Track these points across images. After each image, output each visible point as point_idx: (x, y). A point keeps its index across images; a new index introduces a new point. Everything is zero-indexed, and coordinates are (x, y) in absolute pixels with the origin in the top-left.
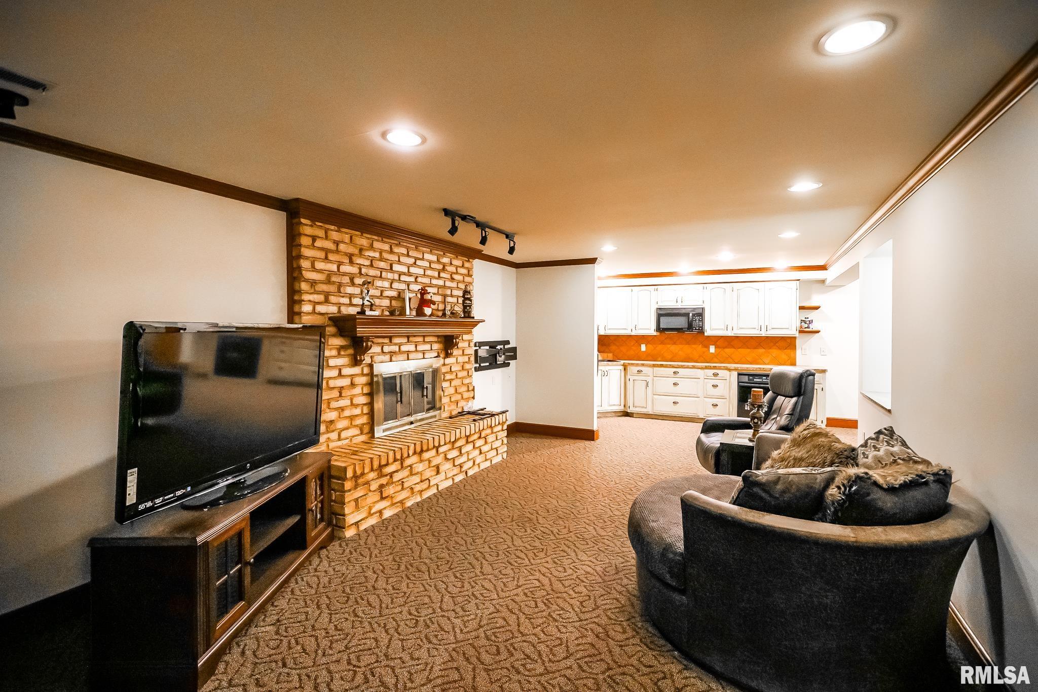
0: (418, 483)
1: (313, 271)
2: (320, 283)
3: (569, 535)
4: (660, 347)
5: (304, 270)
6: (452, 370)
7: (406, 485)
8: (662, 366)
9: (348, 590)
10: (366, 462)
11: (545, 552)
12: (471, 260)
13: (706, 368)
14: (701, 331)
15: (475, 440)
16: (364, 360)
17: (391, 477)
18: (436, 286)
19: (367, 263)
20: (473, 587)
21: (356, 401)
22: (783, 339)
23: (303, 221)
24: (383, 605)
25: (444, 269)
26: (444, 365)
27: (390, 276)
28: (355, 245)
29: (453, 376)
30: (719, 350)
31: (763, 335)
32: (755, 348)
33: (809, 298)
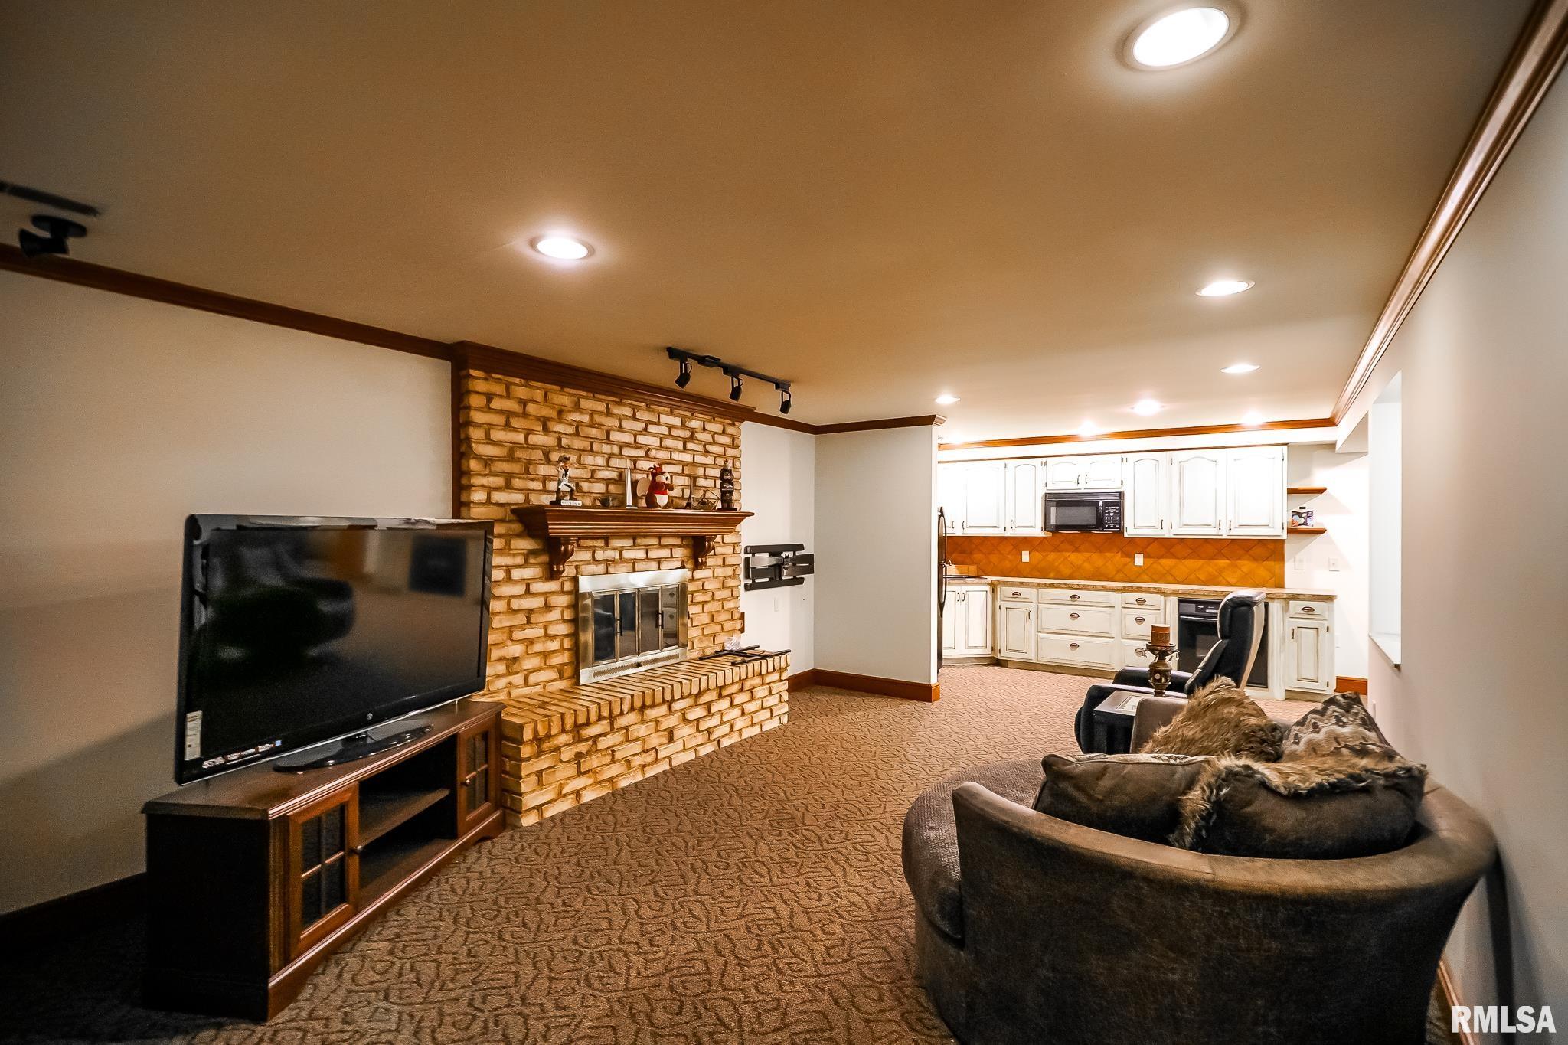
0: (637, 754)
1: (487, 443)
2: (499, 460)
3: (843, 845)
4: (1052, 556)
5: (475, 443)
6: (706, 588)
7: (618, 756)
8: (1051, 586)
9: (501, 901)
10: (554, 719)
11: (798, 867)
12: (737, 423)
13: (1125, 590)
14: (1120, 530)
15: (733, 694)
16: (564, 570)
17: (595, 742)
18: (679, 462)
19: (570, 430)
20: (675, 911)
21: (552, 631)
22: (1261, 542)
23: (473, 372)
24: (543, 927)
25: (692, 438)
26: (693, 580)
27: (606, 448)
28: (552, 406)
29: (707, 597)
30: (1150, 561)
31: (1224, 537)
32: (1212, 558)
33: (1308, 474)
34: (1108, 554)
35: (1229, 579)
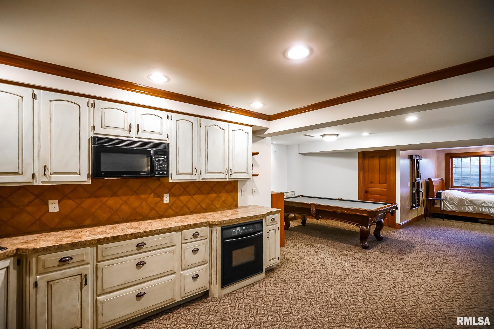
8: (115, 239)
30: (174, 199)
34: (143, 196)
35: (216, 206)
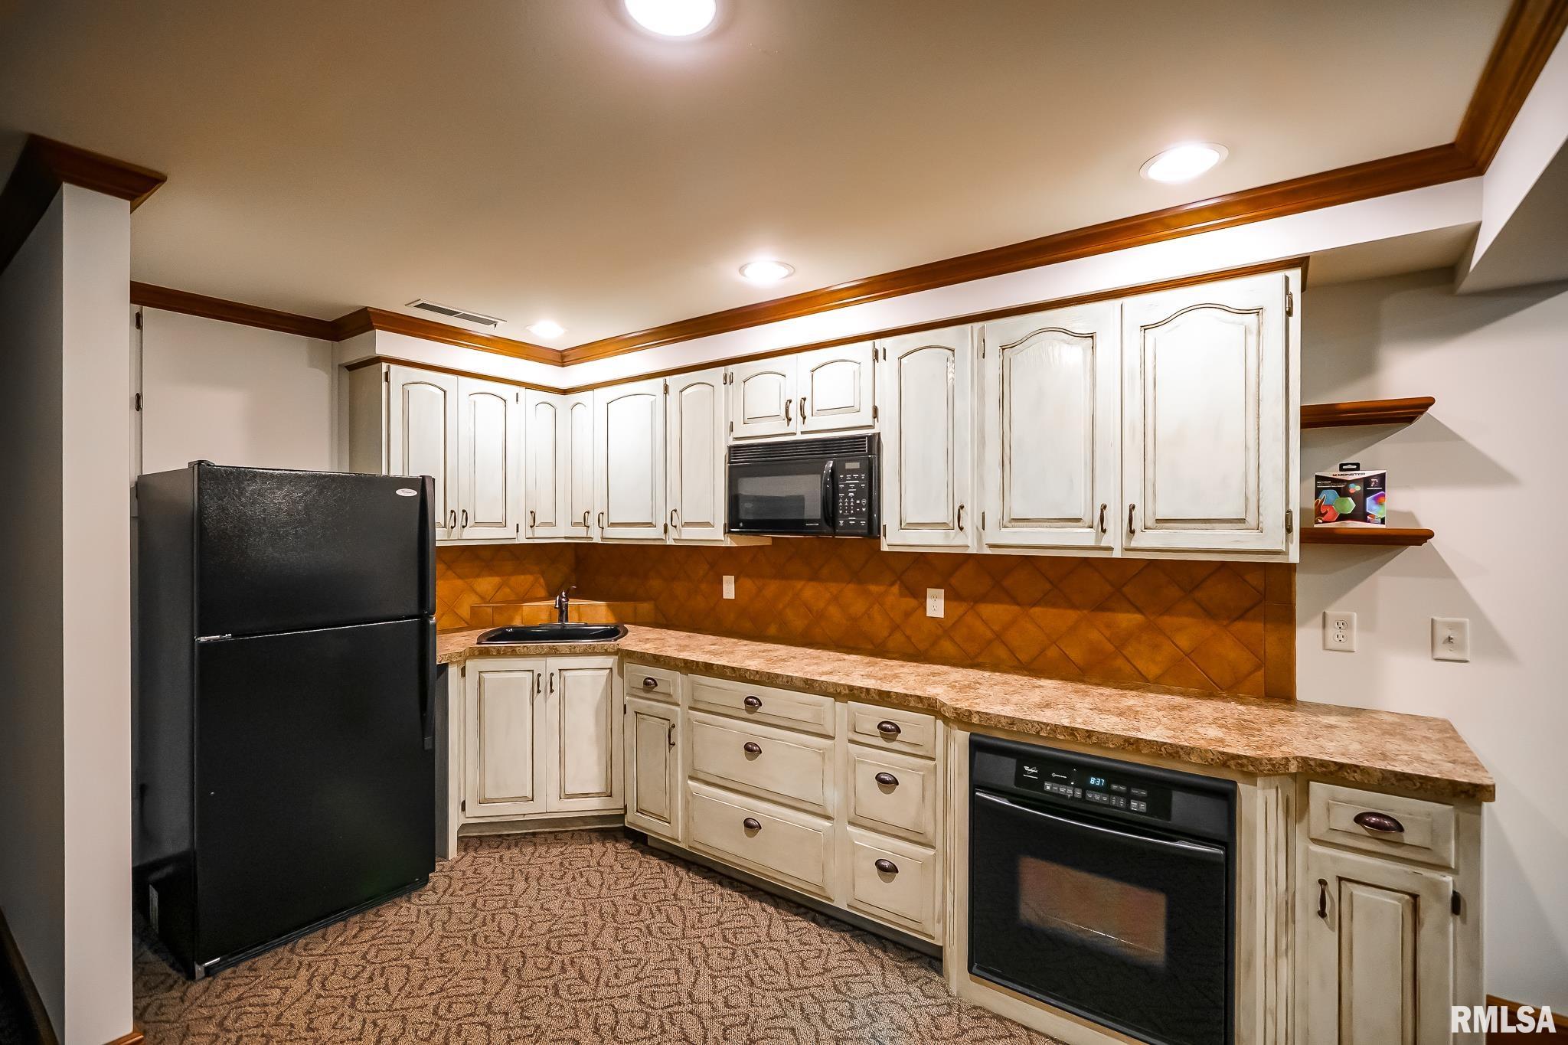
4: (773, 587)
8: (708, 670)
14: (872, 532)
30: (960, 608)
31: (1117, 554)
32: (1101, 606)
33: (1366, 366)
34: (874, 588)
35: (1141, 665)
